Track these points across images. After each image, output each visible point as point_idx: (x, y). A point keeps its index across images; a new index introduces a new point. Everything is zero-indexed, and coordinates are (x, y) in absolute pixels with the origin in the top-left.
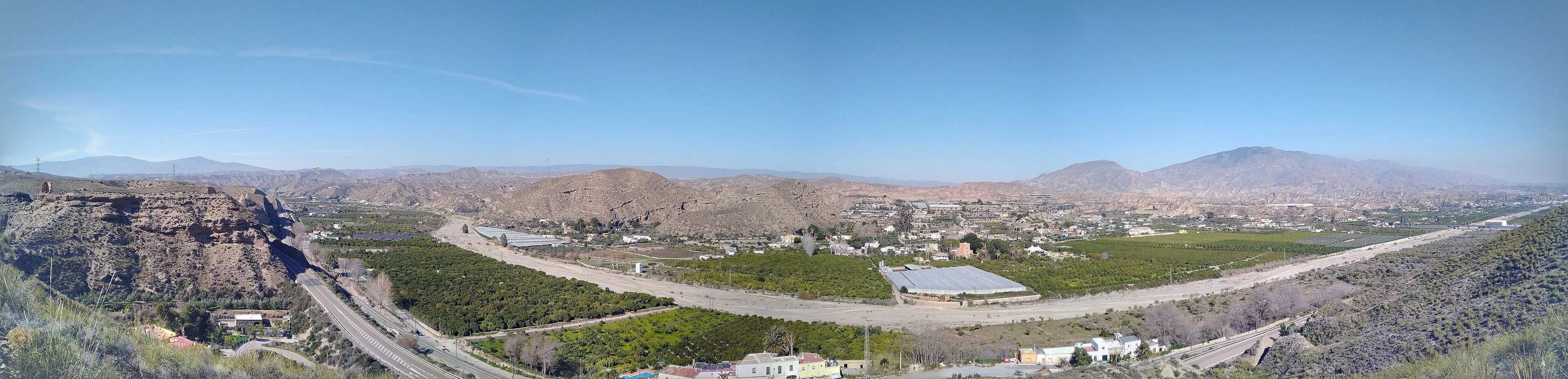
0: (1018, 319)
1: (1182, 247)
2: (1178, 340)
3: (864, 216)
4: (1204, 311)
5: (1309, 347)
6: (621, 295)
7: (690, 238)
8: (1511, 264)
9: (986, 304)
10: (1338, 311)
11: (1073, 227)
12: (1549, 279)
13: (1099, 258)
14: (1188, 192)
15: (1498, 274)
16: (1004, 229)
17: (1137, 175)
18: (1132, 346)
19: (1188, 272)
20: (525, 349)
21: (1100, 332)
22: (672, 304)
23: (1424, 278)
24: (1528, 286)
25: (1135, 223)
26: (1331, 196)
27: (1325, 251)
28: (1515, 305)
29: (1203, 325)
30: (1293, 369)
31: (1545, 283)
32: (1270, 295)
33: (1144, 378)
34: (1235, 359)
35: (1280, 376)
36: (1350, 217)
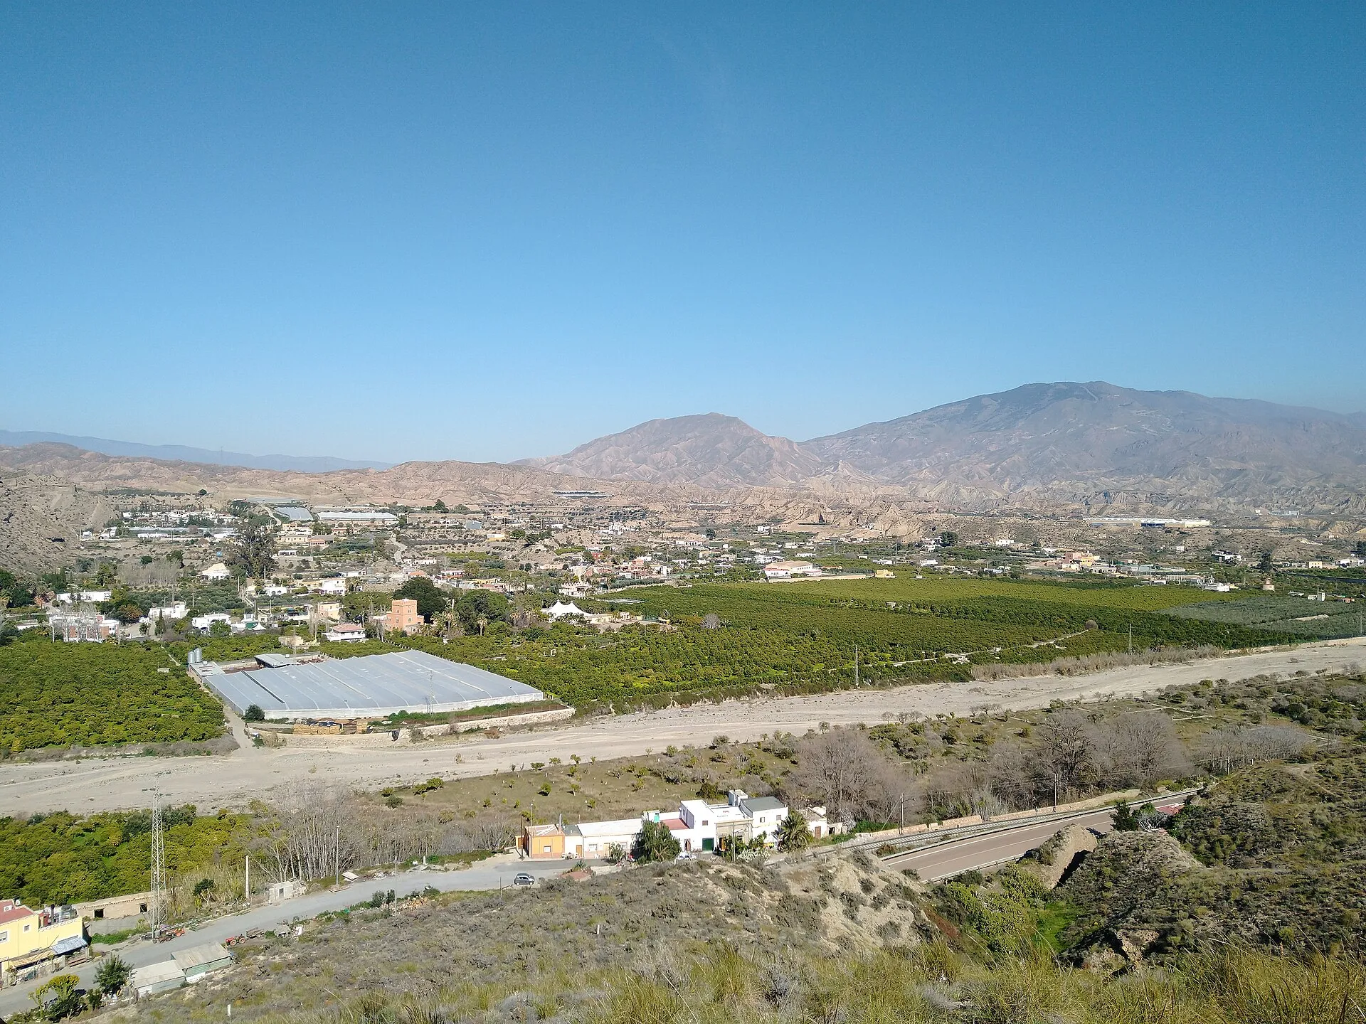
0: (524, 762)
1: (883, 609)
2: (870, 811)
4: (930, 752)
5: (1188, 866)
9: (454, 732)
11: (642, 558)
13: (698, 627)
14: (899, 487)
16: (496, 567)
17: (786, 448)
18: (769, 819)
19: (896, 665)
21: (698, 787)
25: (778, 552)
26: (1263, 502)
27: (1239, 638)
29: (927, 783)
30: (1147, 911)
32: (1091, 731)
33: (796, 890)
34: (1003, 867)
35: (1115, 920)
36: (1318, 558)
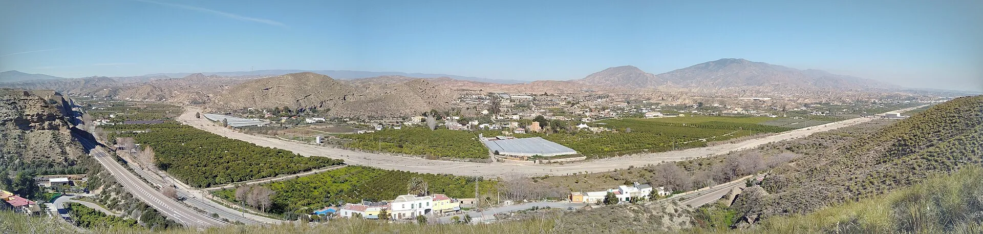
0: (571, 173)
1: (681, 126)
2: (677, 188)
3: (468, 103)
4: (695, 168)
5: (765, 195)
6: (308, 158)
7: (351, 119)
8: (903, 142)
9: (550, 163)
10: (785, 171)
11: (607, 110)
12: (928, 153)
13: (624, 132)
14: (686, 89)
15: (894, 149)
16: (562, 113)
17: (652, 77)
18: (646, 191)
19: (685, 143)
20: (249, 196)
21: (624, 182)
22: (342, 164)
23: (845, 150)
24: (914, 157)
25: (649, 109)
26: (783, 93)
27: (778, 130)
28: (905, 170)
29: (694, 178)
30: (755, 209)
31: (925, 156)
32: (740, 159)
33: (654, 213)
34: (715, 201)
35: (746, 214)
36: (796, 108)
